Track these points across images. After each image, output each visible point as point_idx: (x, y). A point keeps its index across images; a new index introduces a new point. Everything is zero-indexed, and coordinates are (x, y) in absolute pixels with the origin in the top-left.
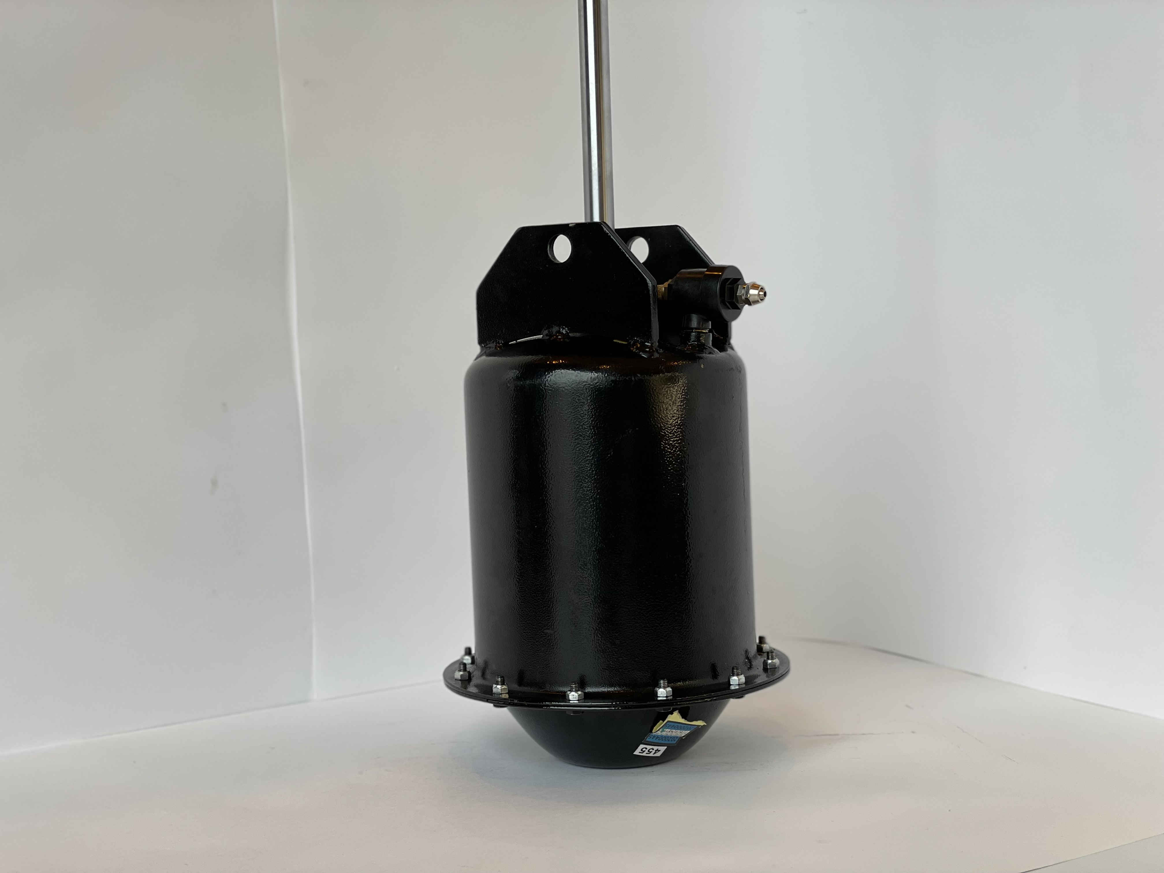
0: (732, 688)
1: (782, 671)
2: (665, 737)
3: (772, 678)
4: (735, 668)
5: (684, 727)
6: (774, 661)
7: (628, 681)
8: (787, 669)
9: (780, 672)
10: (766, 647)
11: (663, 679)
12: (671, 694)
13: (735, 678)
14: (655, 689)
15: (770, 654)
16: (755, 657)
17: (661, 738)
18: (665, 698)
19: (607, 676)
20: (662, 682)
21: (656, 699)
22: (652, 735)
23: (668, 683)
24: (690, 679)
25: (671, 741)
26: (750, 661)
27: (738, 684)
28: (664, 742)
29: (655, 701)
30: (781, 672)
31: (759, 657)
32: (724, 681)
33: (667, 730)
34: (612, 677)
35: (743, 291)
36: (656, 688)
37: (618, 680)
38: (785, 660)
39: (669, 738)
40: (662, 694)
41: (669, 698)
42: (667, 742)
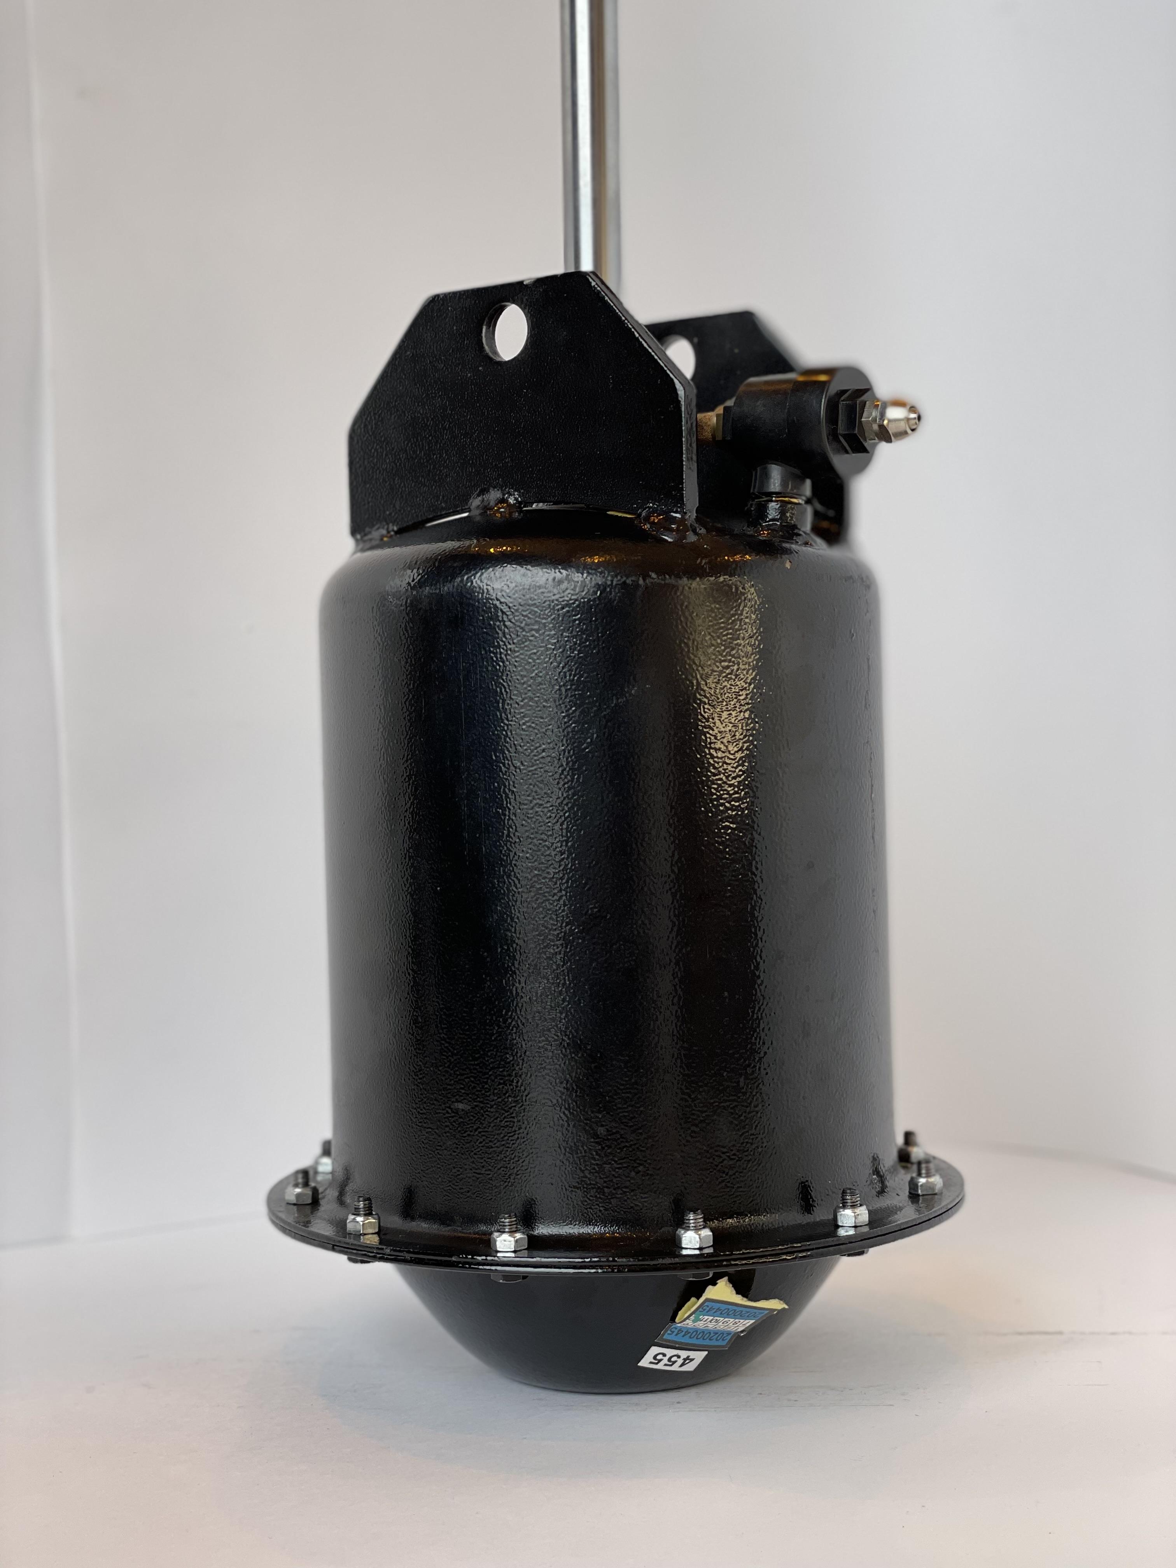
0: (842, 1232)
1: (948, 1201)
2: (703, 1332)
3: (927, 1215)
4: (848, 1191)
5: (742, 1311)
6: (931, 1180)
7: (622, 1212)
8: (958, 1196)
9: (943, 1204)
10: (916, 1153)
11: (695, 1211)
12: (710, 1243)
13: (848, 1212)
14: (677, 1232)
15: (923, 1166)
16: (893, 1171)
17: (695, 1333)
18: (697, 1252)
19: (580, 1203)
20: (691, 1216)
21: (677, 1253)
22: (676, 1328)
23: (706, 1220)
24: (756, 1212)
25: (717, 1340)
26: (882, 1178)
27: (853, 1225)
28: (700, 1342)
29: (674, 1258)
30: (945, 1202)
31: (902, 1171)
32: (826, 1218)
33: (706, 1317)
34: (588, 1204)
35: (874, 413)
36: (679, 1230)
37: (600, 1211)
38: (954, 1179)
39: (712, 1335)
40: (690, 1242)
41: (706, 1251)
42: (707, 1342)
